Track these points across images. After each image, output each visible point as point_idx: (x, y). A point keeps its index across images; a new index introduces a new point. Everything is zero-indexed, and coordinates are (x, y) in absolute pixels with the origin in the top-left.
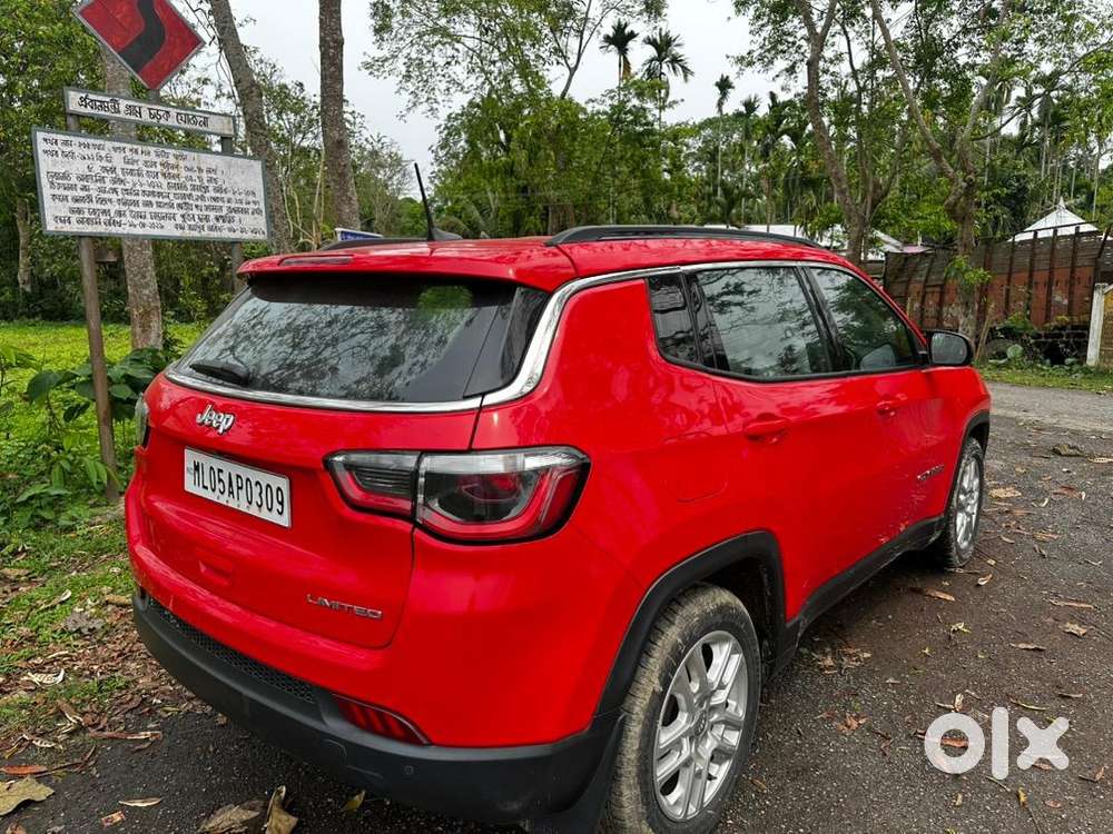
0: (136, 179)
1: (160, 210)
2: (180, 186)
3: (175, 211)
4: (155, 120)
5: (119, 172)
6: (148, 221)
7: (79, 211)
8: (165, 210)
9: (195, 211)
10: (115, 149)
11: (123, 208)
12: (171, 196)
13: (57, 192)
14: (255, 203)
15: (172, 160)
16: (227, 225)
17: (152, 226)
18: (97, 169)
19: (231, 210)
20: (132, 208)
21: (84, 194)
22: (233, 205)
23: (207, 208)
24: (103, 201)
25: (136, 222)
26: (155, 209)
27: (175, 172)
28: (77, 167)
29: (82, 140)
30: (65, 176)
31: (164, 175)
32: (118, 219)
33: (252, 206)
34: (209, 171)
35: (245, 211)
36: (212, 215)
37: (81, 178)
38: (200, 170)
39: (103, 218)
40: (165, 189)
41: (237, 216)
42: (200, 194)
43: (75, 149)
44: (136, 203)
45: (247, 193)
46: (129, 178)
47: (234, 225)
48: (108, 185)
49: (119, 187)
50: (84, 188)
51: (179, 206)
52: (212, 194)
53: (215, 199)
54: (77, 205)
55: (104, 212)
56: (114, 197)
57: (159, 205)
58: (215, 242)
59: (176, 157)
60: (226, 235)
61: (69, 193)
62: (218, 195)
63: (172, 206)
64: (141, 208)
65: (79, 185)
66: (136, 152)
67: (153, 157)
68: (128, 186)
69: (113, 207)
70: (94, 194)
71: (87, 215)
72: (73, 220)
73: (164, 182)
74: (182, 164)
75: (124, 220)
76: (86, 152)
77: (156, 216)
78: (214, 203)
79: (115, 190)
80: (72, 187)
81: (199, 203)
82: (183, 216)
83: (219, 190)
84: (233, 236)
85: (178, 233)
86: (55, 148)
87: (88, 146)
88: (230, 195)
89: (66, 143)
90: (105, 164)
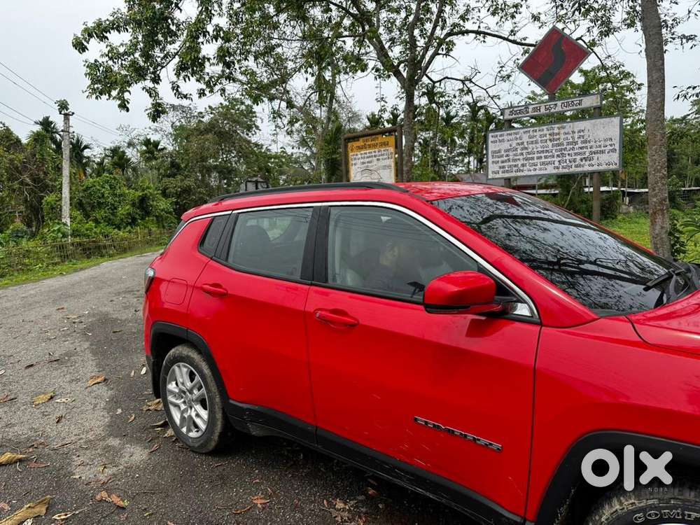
0: (534, 146)
1: (546, 160)
2: (558, 145)
3: (555, 159)
4: (548, 111)
5: (525, 144)
6: (539, 166)
7: (504, 167)
8: (549, 160)
9: (567, 157)
10: (524, 133)
11: (525, 162)
12: (554, 151)
13: (494, 160)
14: (611, 145)
15: (556, 131)
16: (588, 162)
17: (540, 169)
18: (514, 145)
19: (591, 153)
20: (530, 161)
21: (506, 158)
22: (594, 150)
23: (576, 154)
24: (516, 160)
25: (532, 168)
26: (543, 160)
27: (558, 137)
28: (506, 145)
29: (508, 132)
30: (499, 151)
31: (550, 140)
32: (522, 168)
33: (609, 148)
34: (579, 132)
35: (603, 152)
36: (578, 157)
37: (506, 151)
38: (573, 132)
39: (515, 169)
40: (550, 148)
41: (596, 156)
42: (571, 147)
43: (506, 138)
44: (533, 158)
45: (605, 140)
46: (530, 146)
47: (592, 162)
48: (519, 151)
49: (525, 151)
50: (507, 156)
51: (558, 156)
52: (580, 145)
53: (581, 148)
54: (503, 165)
55: (515, 166)
56: (521, 157)
57: (546, 157)
58: (578, 174)
59: (559, 128)
60: (587, 168)
61: (500, 159)
62: (584, 145)
63: (553, 157)
64: (536, 161)
65: (505, 154)
66: (536, 131)
67: (545, 132)
68: (530, 150)
69: (519, 163)
70: (511, 157)
71: (507, 169)
72: (500, 172)
73: (550, 144)
74: (562, 131)
75: (525, 168)
76: (510, 137)
77: (543, 163)
78: (581, 151)
79: (522, 154)
80: (502, 156)
81: (570, 152)
82: (559, 161)
83: (585, 142)
84: (591, 169)
85: (555, 171)
86: (496, 139)
87: (510, 134)
88: (592, 144)
89: (501, 136)
90: (518, 141)
